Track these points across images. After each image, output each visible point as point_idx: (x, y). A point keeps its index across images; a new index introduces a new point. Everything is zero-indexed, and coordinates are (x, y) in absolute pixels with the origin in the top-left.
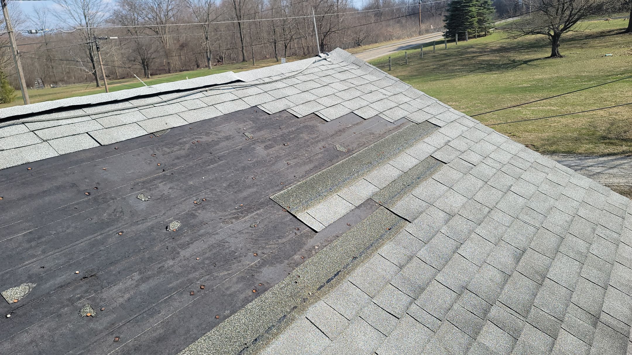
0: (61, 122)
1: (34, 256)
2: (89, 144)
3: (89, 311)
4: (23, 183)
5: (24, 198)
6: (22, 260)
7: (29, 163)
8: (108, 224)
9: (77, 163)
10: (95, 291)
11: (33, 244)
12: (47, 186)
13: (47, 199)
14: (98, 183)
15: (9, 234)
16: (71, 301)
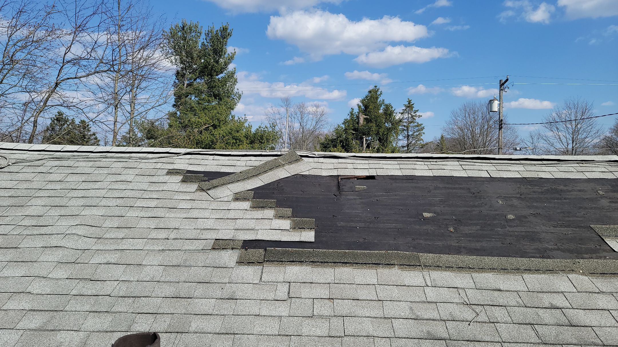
0: (476, 164)
1: (440, 207)
2: (485, 175)
3: (452, 229)
4: (447, 183)
5: (445, 188)
6: (435, 206)
7: (453, 176)
8: (476, 207)
9: (475, 181)
10: (458, 225)
11: (441, 203)
12: (457, 186)
13: (454, 191)
14: (480, 191)
15: (434, 198)
16: (447, 225)
